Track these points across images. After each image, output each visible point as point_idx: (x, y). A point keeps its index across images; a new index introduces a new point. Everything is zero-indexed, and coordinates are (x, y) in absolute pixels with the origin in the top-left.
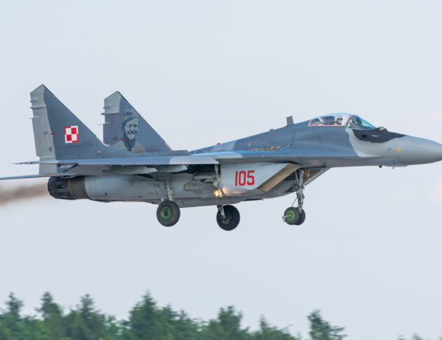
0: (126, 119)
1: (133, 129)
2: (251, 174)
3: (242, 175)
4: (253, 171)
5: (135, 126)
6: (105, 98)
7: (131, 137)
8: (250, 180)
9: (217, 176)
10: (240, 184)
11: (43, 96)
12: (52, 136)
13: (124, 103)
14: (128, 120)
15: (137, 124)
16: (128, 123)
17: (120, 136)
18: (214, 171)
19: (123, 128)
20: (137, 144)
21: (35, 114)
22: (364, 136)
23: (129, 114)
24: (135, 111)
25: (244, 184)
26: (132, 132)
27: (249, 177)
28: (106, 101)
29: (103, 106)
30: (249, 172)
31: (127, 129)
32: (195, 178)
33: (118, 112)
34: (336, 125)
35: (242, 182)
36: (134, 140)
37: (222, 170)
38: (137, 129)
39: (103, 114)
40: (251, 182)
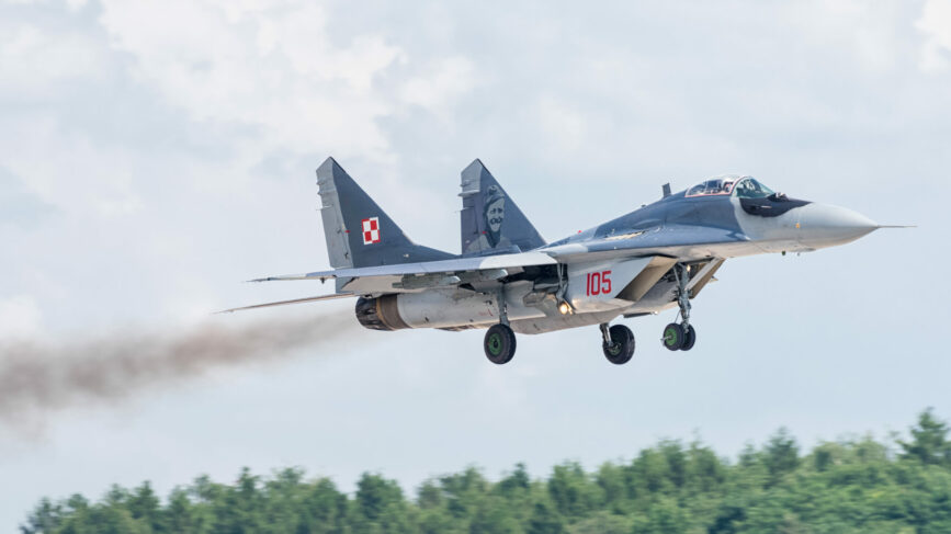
0: (488, 200)
1: (497, 215)
2: (607, 277)
3: (596, 278)
4: (609, 272)
5: (500, 210)
6: (462, 170)
7: (495, 228)
8: (605, 286)
9: (561, 282)
10: (594, 293)
11: (331, 174)
12: (346, 235)
13: (486, 176)
14: (492, 202)
15: (502, 207)
16: (491, 207)
17: (481, 228)
18: (557, 276)
19: (485, 215)
20: (502, 238)
21: (324, 202)
22: (753, 208)
23: (492, 193)
24: (500, 188)
25: (597, 293)
26: (496, 221)
27: (604, 281)
28: (463, 173)
29: (460, 183)
30: (605, 273)
31: (490, 216)
32: (537, 287)
33: (477, 191)
34: (723, 192)
35: (596, 289)
36: (499, 233)
37: (570, 274)
38: (502, 215)
39: (460, 195)
40: (607, 289)
